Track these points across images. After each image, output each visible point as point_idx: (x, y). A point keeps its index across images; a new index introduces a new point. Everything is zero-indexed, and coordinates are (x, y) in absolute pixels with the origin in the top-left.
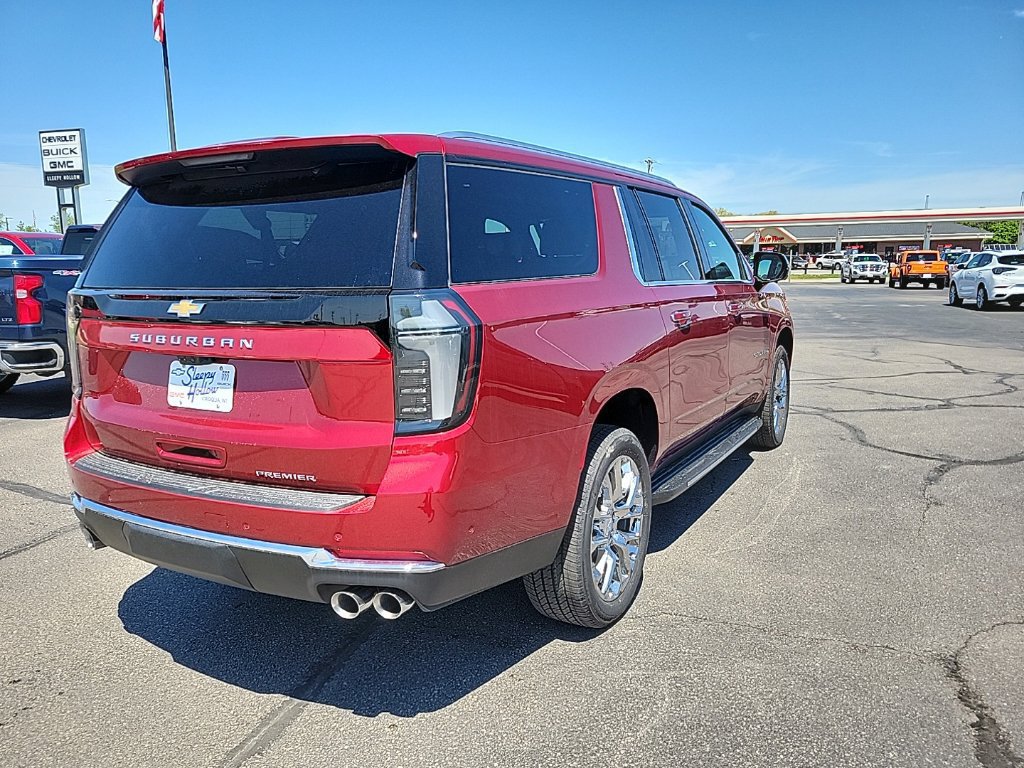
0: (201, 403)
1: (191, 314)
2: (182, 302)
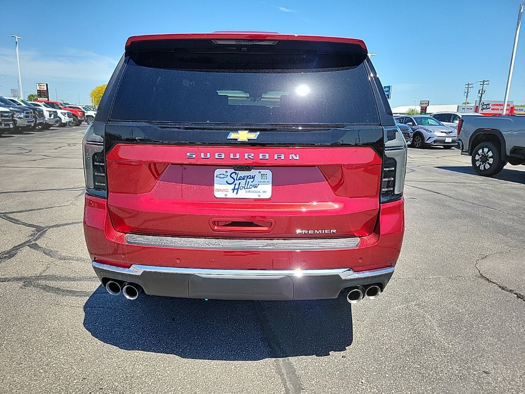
0: (245, 194)
1: (249, 140)
2: (240, 132)
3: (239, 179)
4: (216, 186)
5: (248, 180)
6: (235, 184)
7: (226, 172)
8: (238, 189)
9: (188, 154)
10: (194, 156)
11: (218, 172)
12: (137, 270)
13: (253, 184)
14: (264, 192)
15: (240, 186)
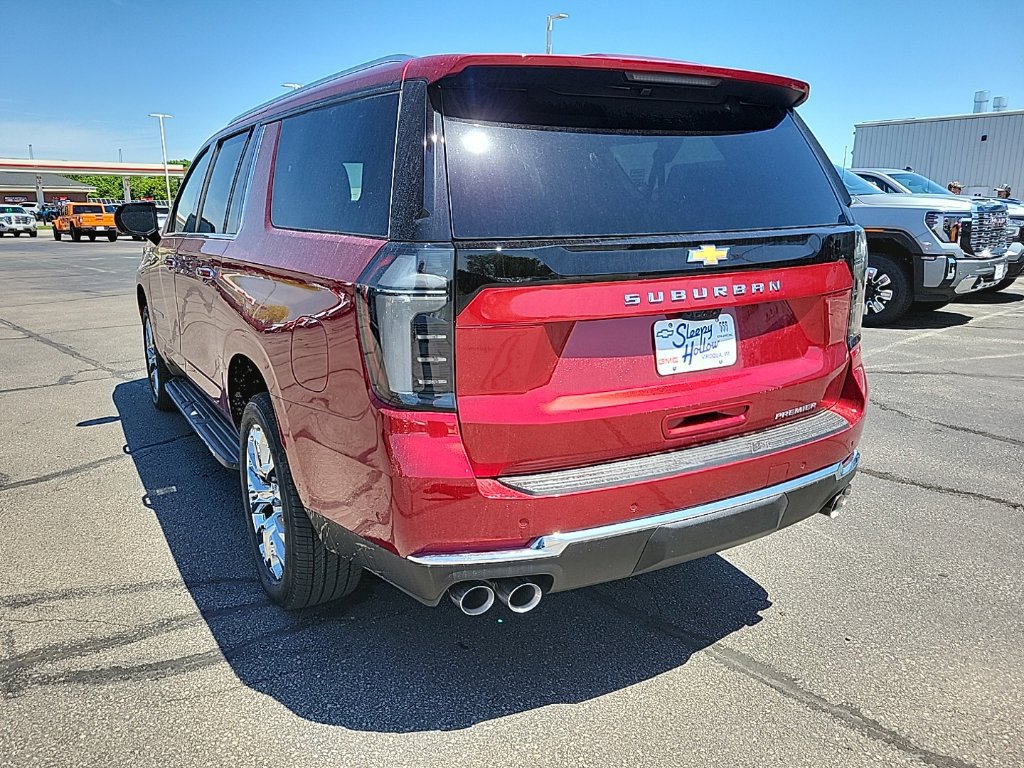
0: (701, 363)
1: (719, 261)
2: (705, 247)
3: (692, 336)
4: (660, 354)
5: (704, 336)
6: (687, 346)
7: (671, 325)
8: (691, 355)
9: (627, 297)
10: (638, 301)
11: (659, 326)
12: (557, 542)
13: (710, 341)
14: (727, 353)
15: (694, 347)
